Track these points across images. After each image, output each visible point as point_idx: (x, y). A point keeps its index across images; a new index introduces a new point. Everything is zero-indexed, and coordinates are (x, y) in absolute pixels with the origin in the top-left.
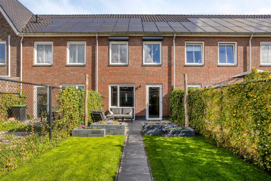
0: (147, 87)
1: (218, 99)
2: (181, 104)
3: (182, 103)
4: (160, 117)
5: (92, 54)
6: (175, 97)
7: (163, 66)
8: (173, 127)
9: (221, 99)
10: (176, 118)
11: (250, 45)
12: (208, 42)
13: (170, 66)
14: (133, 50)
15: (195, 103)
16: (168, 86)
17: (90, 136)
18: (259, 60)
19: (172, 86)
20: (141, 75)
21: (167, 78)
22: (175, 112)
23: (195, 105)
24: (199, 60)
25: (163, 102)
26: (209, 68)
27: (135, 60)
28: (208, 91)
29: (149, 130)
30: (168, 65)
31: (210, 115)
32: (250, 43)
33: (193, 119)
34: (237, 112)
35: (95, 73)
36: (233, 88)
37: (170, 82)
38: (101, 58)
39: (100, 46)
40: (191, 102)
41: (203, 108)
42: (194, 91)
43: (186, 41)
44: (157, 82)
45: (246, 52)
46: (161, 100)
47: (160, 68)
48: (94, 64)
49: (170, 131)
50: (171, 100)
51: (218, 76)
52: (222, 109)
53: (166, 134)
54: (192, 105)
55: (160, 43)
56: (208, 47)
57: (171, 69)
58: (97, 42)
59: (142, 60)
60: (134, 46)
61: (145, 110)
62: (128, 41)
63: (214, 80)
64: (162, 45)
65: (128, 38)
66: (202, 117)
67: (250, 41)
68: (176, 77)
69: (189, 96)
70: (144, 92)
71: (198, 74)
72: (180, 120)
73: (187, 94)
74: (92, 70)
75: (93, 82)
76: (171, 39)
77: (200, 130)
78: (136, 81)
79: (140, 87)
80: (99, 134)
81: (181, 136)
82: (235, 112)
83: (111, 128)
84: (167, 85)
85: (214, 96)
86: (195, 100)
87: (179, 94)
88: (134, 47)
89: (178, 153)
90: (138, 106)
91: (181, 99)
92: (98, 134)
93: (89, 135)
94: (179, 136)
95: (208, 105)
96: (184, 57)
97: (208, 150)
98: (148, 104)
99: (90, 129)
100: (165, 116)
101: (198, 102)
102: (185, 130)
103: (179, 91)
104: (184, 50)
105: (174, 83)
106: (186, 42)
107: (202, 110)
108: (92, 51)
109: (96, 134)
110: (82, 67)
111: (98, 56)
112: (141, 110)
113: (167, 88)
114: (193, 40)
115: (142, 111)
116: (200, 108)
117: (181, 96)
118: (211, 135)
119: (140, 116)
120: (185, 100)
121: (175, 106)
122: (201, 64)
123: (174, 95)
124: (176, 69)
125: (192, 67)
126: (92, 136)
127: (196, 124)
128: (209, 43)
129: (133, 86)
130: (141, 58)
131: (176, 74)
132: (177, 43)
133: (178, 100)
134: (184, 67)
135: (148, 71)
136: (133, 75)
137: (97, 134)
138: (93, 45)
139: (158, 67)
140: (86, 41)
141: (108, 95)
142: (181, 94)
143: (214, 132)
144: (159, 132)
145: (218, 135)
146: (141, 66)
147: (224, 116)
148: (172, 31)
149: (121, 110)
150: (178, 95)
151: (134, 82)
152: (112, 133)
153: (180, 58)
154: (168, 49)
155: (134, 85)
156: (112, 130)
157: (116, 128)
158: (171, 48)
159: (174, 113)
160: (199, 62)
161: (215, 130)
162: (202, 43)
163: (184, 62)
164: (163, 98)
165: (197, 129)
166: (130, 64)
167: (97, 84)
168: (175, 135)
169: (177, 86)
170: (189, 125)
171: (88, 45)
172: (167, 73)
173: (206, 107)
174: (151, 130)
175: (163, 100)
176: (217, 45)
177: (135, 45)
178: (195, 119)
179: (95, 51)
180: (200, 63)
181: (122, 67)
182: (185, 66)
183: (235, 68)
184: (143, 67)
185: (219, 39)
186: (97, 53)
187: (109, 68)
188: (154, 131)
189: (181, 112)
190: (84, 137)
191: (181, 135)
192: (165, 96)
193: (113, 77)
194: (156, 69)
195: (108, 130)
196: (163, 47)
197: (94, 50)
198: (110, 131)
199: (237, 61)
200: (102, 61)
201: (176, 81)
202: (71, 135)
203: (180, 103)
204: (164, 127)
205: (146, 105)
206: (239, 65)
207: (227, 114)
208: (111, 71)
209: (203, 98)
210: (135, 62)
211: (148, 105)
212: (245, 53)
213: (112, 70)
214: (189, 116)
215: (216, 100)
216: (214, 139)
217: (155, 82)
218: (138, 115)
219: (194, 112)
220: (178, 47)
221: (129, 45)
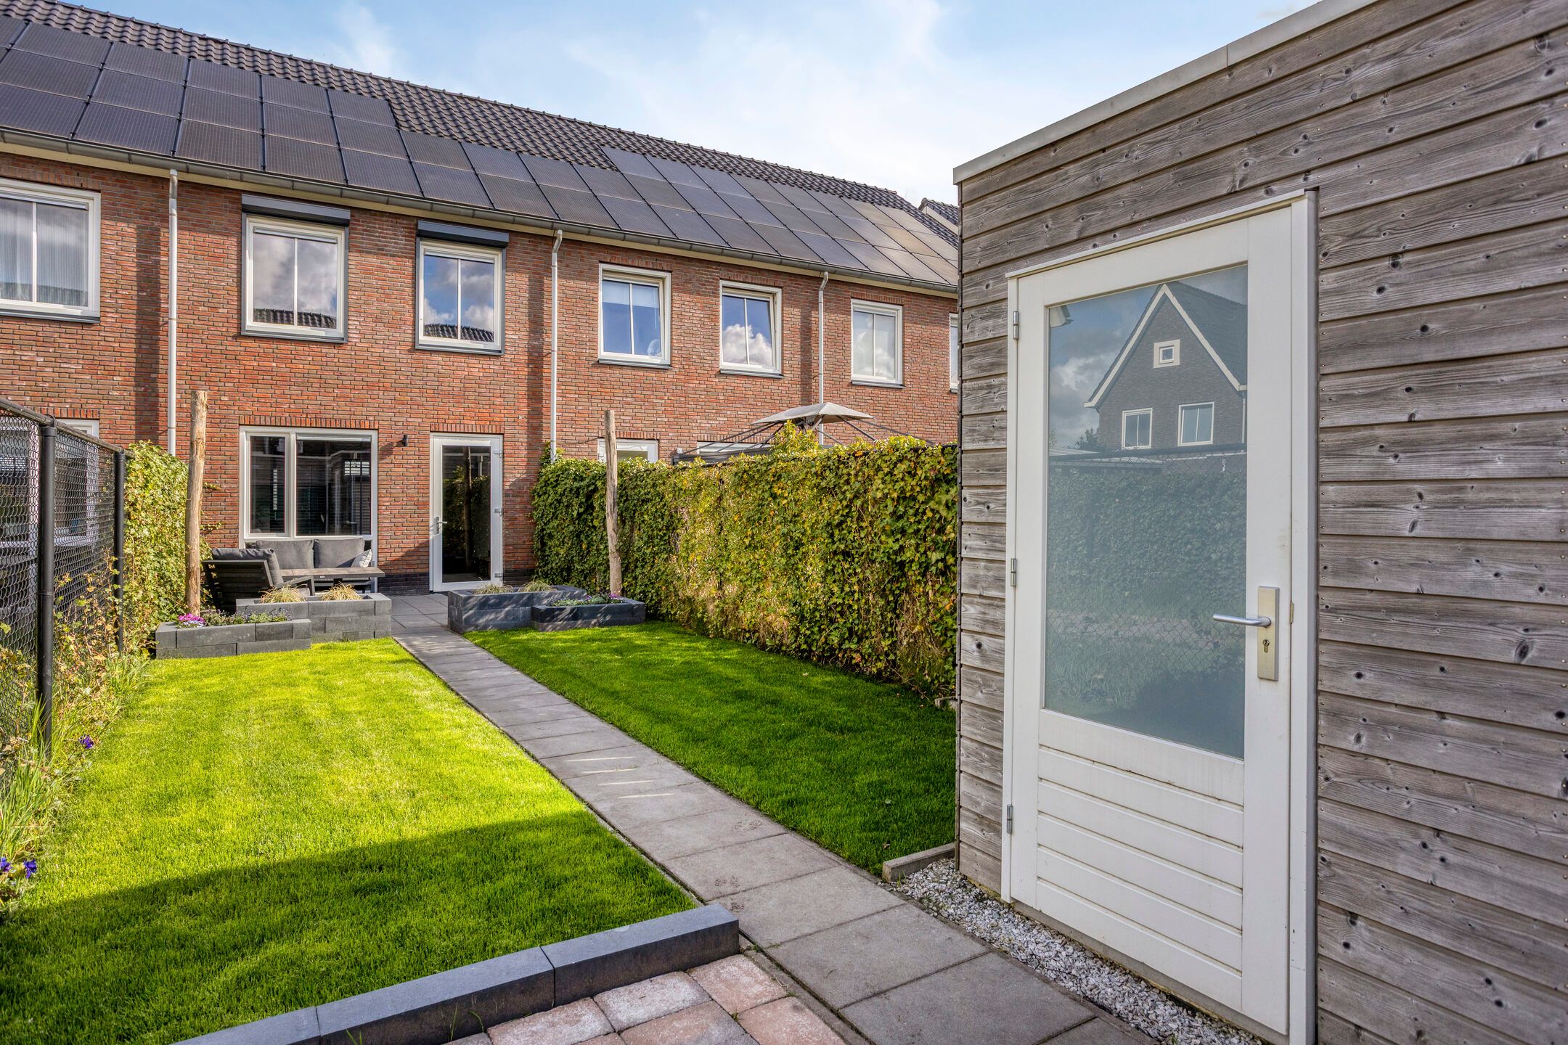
0: (437, 444)
1: (711, 499)
2: (590, 518)
3: (591, 514)
4: (492, 576)
5: (139, 265)
6: (560, 490)
7: (508, 358)
8: (572, 597)
9: (720, 499)
10: (564, 573)
11: (821, 306)
12: (685, 278)
13: (537, 360)
14: (367, 272)
15: (642, 514)
16: (530, 445)
17: (247, 651)
18: (847, 363)
19: (547, 445)
20: (406, 388)
21: (525, 411)
22: (559, 552)
23: (643, 522)
24: (652, 343)
25: (504, 512)
26: (689, 380)
27: (377, 320)
28: (686, 474)
29: (486, 614)
30: (530, 354)
31: (690, 549)
32: (821, 299)
33: (636, 567)
34: (753, 534)
35: (157, 363)
36: (745, 471)
37: (536, 426)
38: (196, 294)
39: (189, 230)
40: (627, 509)
41: (671, 527)
42: (639, 471)
43: (601, 262)
44: (482, 423)
45: (810, 330)
46: (497, 502)
47: (494, 365)
48: (152, 318)
49: (564, 609)
50: (541, 503)
51: (718, 413)
52: (722, 529)
53: (549, 621)
54: (633, 522)
55: (497, 257)
56: (686, 297)
57: (542, 372)
58: (175, 212)
59: (414, 321)
60: (377, 254)
61: (424, 548)
62: (347, 229)
63: (704, 424)
64: (506, 267)
65: (345, 214)
66: (666, 560)
67: (821, 293)
68: (562, 409)
69: (622, 487)
70: (423, 466)
71: (646, 399)
72: (585, 579)
73: (614, 481)
74: (138, 351)
75: (146, 413)
76: (542, 247)
77: (659, 602)
78: (385, 418)
79: (403, 443)
80: (288, 641)
81: (601, 625)
82: (750, 533)
83: (332, 615)
84: (523, 437)
85: (701, 490)
86: (643, 501)
87: (582, 479)
88: (373, 260)
89: (606, 656)
90: (394, 529)
91: (589, 496)
92: (284, 638)
93: (240, 648)
94: (594, 625)
95: (686, 518)
96: (594, 329)
97: (685, 645)
98: (441, 520)
99: (239, 622)
100: (516, 571)
101: (654, 509)
102: (612, 604)
103: (582, 469)
104: (595, 299)
105: (553, 434)
106: (602, 266)
107: (665, 534)
108: (138, 251)
109: (276, 641)
110: (73, 329)
111: (178, 281)
112: (405, 550)
113: (523, 452)
114: (630, 263)
115: (409, 554)
116: (660, 530)
117: (588, 486)
118: (692, 611)
119: (400, 576)
120: (609, 500)
121: (562, 528)
122: (656, 360)
123: (556, 481)
124: (561, 375)
125: (624, 371)
126: (256, 650)
127: (646, 585)
128: (688, 282)
129: (368, 440)
130: (409, 316)
131: (562, 395)
132: (567, 266)
133: (575, 502)
134: (595, 370)
135: (438, 375)
136: (369, 387)
137: (277, 639)
138: (147, 222)
139: (484, 361)
140: (99, 191)
141: (235, 478)
142: (587, 480)
143: (700, 599)
144: (524, 617)
145: (711, 607)
146: (409, 351)
147: (726, 546)
148: (548, 214)
149: (311, 552)
150: (576, 484)
151: (372, 418)
152: (339, 634)
153: (577, 328)
154: (531, 288)
155: (374, 434)
156: (337, 621)
157: (355, 615)
158: (542, 284)
159: (558, 554)
160: (650, 350)
161: (703, 595)
162: (663, 279)
163: (595, 348)
164: (506, 494)
165: (651, 600)
166: (354, 335)
167: (174, 424)
168: (580, 622)
169: (563, 443)
170: (623, 590)
171: (109, 212)
172: (523, 389)
173: (679, 526)
174: (492, 613)
175: (505, 502)
176: (715, 294)
177: (380, 252)
178: (643, 566)
179: (158, 254)
180: (654, 354)
181: (314, 347)
182: (599, 364)
183: (774, 386)
184: (415, 356)
185: (724, 273)
186: (169, 262)
187: (238, 346)
188: (502, 615)
189: (588, 548)
190: (219, 655)
191: (601, 620)
192: (514, 484)
193: (264, 390)
194: (477, 367)
195: (320, 624)
196: (510, 277)
197: (150, 246)
198: (329, 626)
199: (782, 359)
200: (201, 308)
201: (561, 421)
202: (153, 653)
203: (585, 516)
204: (540, 600)
205: (431, 524)
206: (788, 375)
207: (734, 539)
208: (255, 363)
209: (669, 497)
210: (380, 327)
211: (441, 525)
212: (807, 333)
213: (256, 356)
214: (623, 559)
215: (706, 503)
216: (703, 617)
217: (471, 424)
218: (393, 572)
219: (641, 543)
220: (571, 283)
221: (349, 247)
